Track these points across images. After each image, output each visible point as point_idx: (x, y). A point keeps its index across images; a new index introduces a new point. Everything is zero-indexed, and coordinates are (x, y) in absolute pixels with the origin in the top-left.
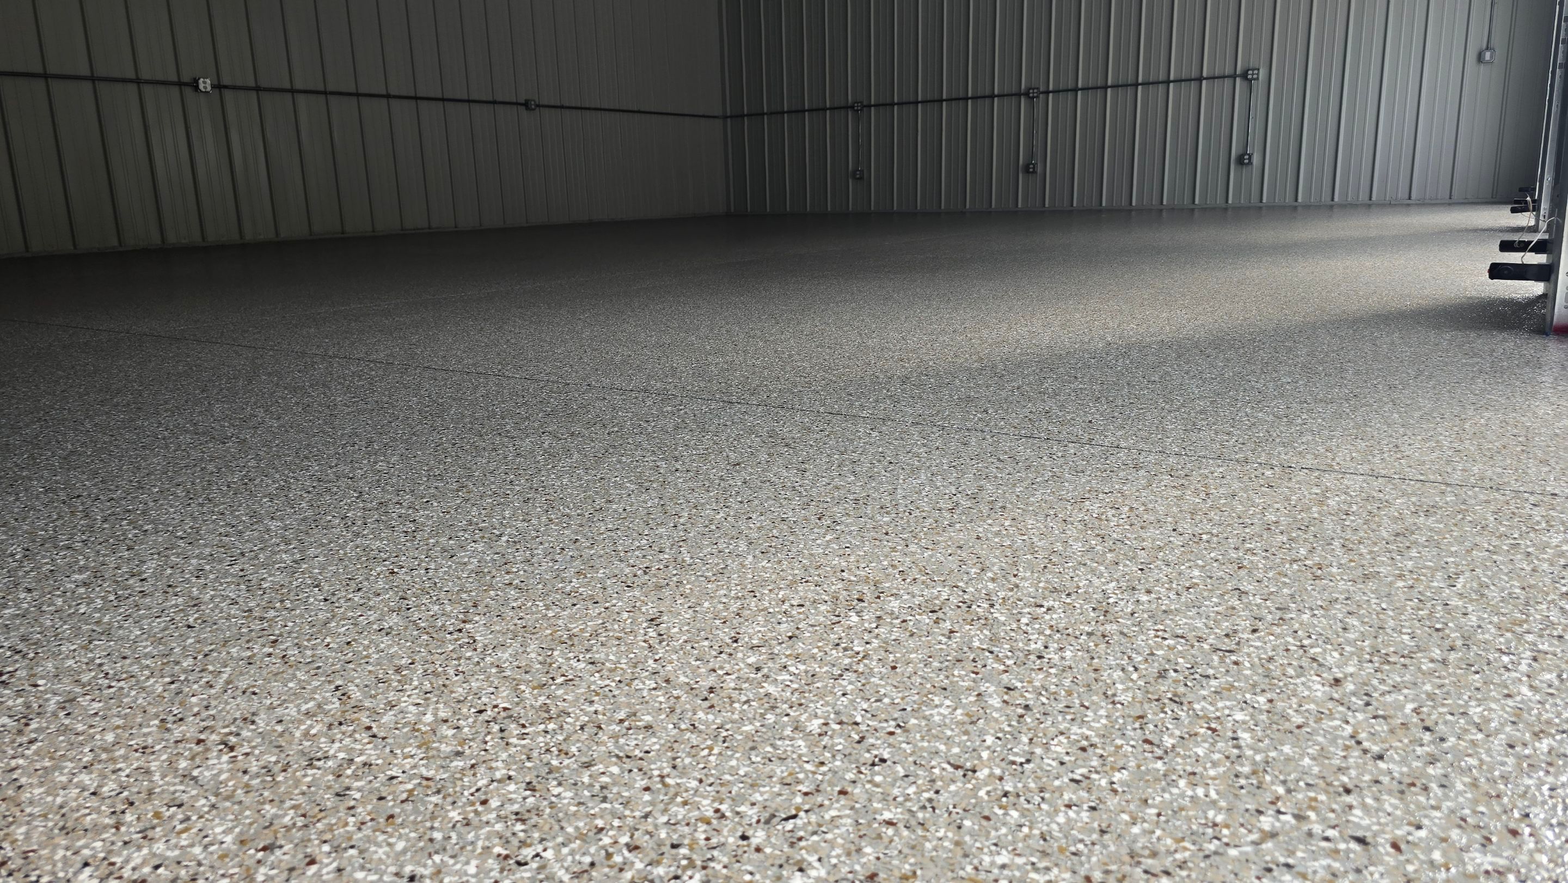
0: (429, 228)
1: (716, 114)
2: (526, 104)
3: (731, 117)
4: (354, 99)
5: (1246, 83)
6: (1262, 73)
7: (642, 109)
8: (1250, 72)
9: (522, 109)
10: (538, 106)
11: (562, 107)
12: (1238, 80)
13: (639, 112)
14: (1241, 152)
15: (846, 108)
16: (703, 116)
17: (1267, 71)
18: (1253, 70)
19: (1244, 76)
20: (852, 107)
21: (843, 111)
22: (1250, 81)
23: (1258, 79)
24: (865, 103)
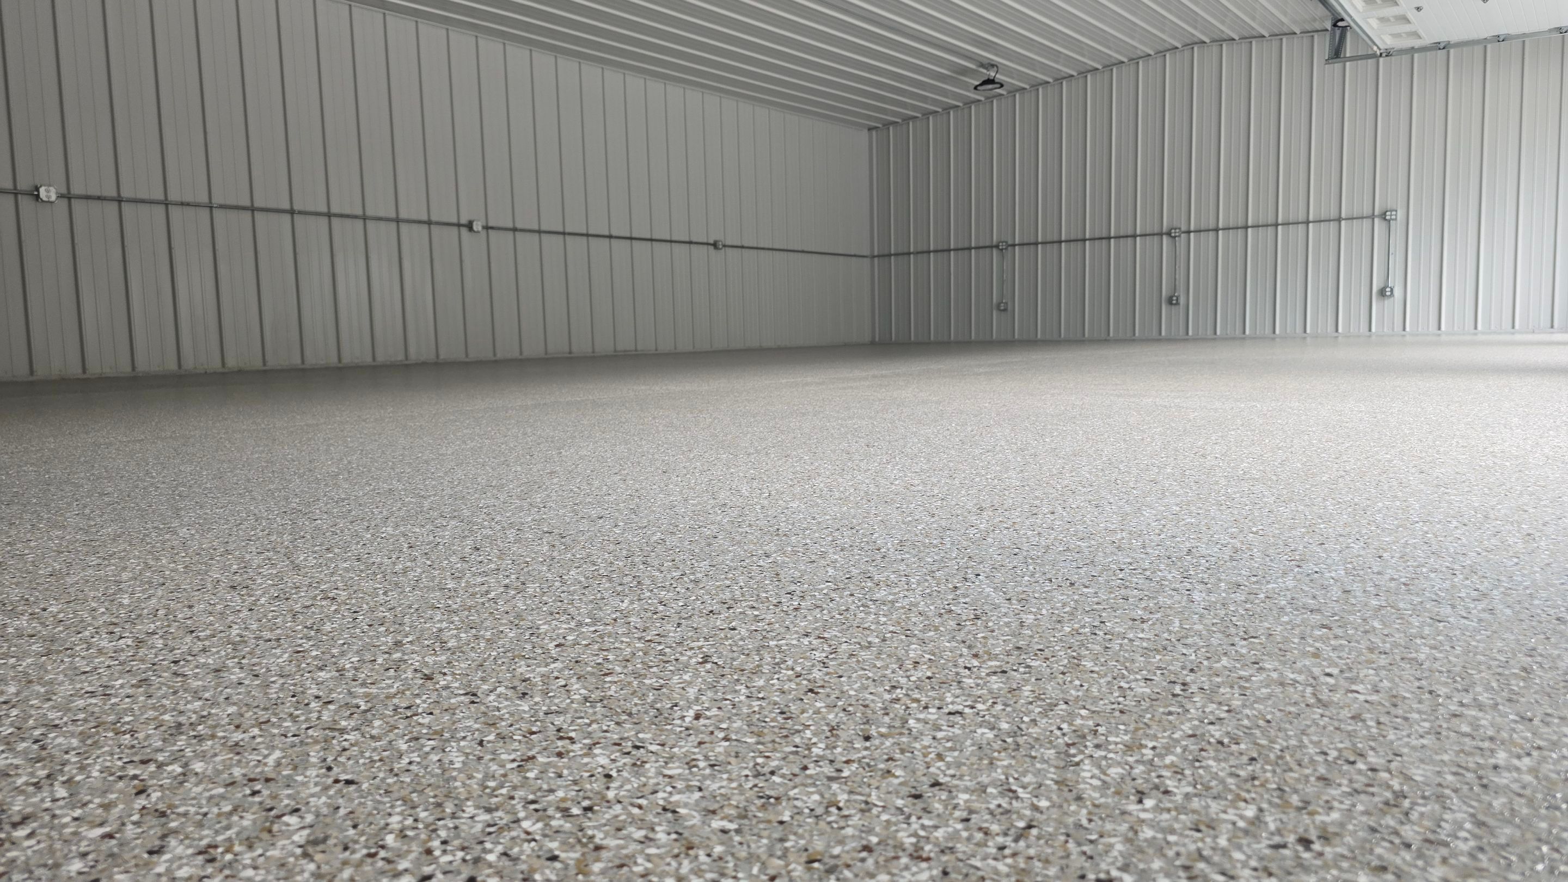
0: (636, 350)
1: (865, 254)
2: (715, 245)
3: (878, 256)
4: (585, 238)
5: (1384, 224)
6: (1400, 214)
7: (806, 249)
8: (1388, 213)
9: (711, 248)
10: (724, 246)
11: (743, 247)
12: (1376, 220)
13: (803, 252)
14: (1382, 285)
15: (991, 247)
16: (855, 256)
17: (1405, 210)
18: (1391, 211)
19: (1383, 216)
20: (997, 246)
21: (988, 250)
22: (1389, 221)
23: (1396, 219)
24: (1010, 242)
